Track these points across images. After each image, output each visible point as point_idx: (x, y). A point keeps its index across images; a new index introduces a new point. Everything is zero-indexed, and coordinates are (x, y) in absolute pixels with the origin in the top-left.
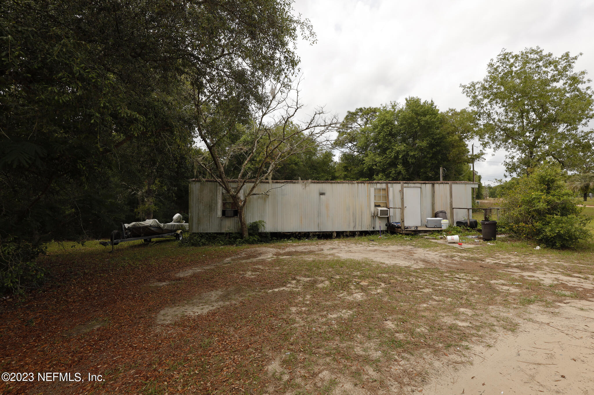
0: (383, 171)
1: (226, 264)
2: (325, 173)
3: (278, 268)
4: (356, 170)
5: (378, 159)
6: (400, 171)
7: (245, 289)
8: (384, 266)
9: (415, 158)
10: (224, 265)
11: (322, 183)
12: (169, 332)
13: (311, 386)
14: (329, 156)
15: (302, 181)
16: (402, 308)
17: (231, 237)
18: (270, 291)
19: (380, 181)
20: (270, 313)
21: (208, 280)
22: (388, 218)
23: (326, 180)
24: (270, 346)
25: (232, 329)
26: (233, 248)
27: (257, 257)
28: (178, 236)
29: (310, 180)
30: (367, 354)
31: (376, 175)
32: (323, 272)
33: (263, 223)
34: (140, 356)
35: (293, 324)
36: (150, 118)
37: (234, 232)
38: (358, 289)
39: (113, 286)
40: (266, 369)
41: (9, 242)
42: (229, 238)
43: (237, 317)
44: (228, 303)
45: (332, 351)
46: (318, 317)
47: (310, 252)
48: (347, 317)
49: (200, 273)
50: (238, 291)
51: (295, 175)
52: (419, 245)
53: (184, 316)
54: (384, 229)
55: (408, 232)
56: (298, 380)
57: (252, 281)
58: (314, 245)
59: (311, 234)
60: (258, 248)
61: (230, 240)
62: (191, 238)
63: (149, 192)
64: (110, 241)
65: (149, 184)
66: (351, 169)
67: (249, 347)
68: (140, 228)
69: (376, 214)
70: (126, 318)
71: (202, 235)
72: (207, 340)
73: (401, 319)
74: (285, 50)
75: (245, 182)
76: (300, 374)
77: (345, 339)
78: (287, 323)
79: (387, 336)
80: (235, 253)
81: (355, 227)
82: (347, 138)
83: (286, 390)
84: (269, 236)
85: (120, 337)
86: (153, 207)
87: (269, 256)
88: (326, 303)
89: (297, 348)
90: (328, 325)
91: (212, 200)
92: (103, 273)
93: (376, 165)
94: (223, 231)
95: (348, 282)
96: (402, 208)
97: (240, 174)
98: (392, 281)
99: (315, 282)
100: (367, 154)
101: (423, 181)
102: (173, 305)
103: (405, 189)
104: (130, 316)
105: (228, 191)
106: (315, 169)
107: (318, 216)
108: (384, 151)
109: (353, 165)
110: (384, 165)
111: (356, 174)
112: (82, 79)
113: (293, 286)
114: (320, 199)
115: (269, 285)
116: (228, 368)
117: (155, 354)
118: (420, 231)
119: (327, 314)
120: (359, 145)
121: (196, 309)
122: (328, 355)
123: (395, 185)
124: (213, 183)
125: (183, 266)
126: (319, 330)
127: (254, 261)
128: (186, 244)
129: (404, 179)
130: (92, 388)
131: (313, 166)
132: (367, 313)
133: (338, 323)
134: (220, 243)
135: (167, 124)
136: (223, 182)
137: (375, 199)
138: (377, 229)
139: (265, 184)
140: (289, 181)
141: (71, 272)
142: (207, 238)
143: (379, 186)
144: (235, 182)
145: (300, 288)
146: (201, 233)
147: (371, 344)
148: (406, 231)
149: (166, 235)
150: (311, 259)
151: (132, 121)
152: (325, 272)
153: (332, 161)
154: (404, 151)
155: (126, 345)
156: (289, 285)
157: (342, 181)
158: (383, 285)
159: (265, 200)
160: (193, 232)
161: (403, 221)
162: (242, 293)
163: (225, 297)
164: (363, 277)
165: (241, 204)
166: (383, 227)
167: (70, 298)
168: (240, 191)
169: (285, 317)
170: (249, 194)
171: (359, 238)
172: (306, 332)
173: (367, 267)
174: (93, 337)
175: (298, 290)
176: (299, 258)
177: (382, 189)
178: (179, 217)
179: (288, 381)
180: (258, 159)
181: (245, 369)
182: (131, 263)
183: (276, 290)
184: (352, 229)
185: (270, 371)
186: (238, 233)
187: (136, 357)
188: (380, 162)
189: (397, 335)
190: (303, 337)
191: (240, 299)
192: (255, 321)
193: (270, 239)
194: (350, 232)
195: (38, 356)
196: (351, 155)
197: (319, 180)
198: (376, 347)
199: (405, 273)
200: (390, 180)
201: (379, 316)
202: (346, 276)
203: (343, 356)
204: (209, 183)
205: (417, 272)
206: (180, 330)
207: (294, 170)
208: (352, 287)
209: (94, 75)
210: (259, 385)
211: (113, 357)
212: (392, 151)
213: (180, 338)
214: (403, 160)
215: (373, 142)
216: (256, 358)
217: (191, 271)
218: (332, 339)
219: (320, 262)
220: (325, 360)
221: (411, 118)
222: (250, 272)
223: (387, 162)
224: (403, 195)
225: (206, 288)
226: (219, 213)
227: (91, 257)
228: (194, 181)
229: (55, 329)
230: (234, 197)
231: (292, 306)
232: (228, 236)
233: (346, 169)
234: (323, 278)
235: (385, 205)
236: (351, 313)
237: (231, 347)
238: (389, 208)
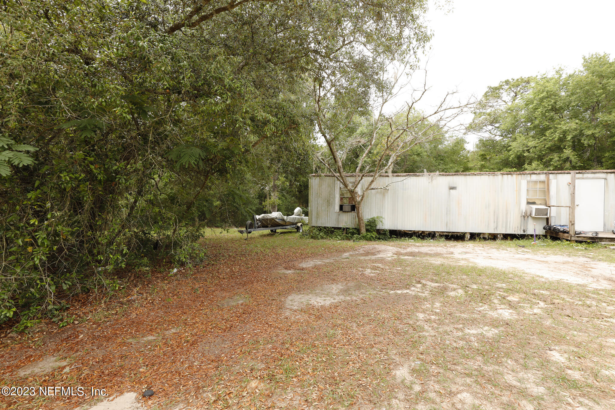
0: (540, 158)
1: (344, 259)
2: (454, 163)
3: (400, 269)
4: (498, 158)
5: (531, 144)
6: (568, 158)
7: (365, 286)
8: (543, 280)
9: (595, 138)
10: (343, 260)
11: (452, 175)
12: (297, 317)
13: (448, 405)
14: (459, 143)
15: (428, 174)
16: (575, 338)
17: (348, 232)
18: (392, 292)
19: (535, 172)
20: (395, 316)
21: (328, 273)
22: (547, 219)
23: (456, 172)
24: (397, 350)
25: (355, 325)
26: (350, 243)
27: (376, 255)
28: (298, 228)
29: (438, 173)
30: (523, 386)
31: (528, 164)
32: (455, 279)
33: (381, 219)
34: (275, 334)
35: (422, 332)
36: (279, 118)
37: (351, 227)
38: (504, 304)
39: (251, 269)
40: (393, 373)
41: (183, 226)
42: (347, 233)
43: (358, 314)
44: (348, 298)
45: (473, 372)
46: (452, 329)
47: (437, 255)
48: (492, 335)
49: (321, 265)
50: (358, 287)
51: (418, 167)
52: (601, 257)
53: (308, 304)
54: (541, 233)
55: (580, 239)
56: (432, 395)
57: (372, 279)
58: (441, 247)
59: (437, 234)
60: (376, 246)
61: (347, 236)
62: (310, 231)
63: (275, 187)
64: (245, 229)
65: (275, 180)
66: (490, 158)
67: (373, 346)
68: (267, 219)
69: (528, 214)
70: (262, 298)
71: (320, 229)
72: (332, 332)
73: (576, 352)
74: (416, 25)
75: (363, 176)
76: (434, 389)
77: (491, 361)
78: (414, 329)
79: (552, 371)
80: (352, 248)
81: (496, 228)
82: (486, 119)
83: (418, 401)
84: (388, 233)
85: (258, 314)
86: (278, 201)
87: (389, 255)
88: (461, 315)
89: (429, 359)
90: (467, 342)
91: (330, 195)
92: (242, 257)
93: (528, 151)
94: (341, 225)
95: (490, 294)
96: (572, 207)
97: (358, 168)
98: (556, 301)
99: (445, 289)
100: (516, 138)
101: (608, 169)
102: (299, 293)
103: (577, 181)
104: (265, 296)
105: (346, 186)
106: (441, 160)
107: (447, 214)
108: (542, 132)
109: (494, 152)
110: (541, 151)
111: (497, 163)
112: (230, 89)
113: (419, 290)
114: (449, 194)
115: (391, 286)
116: (354, 363)
117: (286, 335)
118: (601, 239)
119: (463, 327)
120: (502, 126)
121: (319, 300)
122: (469, 375)
123: (560, 176)
124: (331, 178)
125: (304, 257)
126: (455, 345)
127: (373, 259)
128: (306, 236)
129: (574, 168)
130: (241, 353)
131: (439, 156)
132: (520, 336)
133: (479, 341)
134: (337, 237)
135: (294, 123)
136: (341, 176)
137: (528, 195)
138: (530, 232)
139: (384, 178)
140: (412, 174)
141: (220, 254)
142: (325, 232)
143: (534, 177)
144: (353, 176)
145: (426, 294)
146: (319, 227)
147: (529, 375)
148: (578, 237)
149: (288, 227)
150: (439, 262)
151: (266, 122)
152: (457, 279)
153: (464, 149)
154: (576, 129)
155: (263, 321)
156: (413, 288)
157: (478, 172)
158: (542, 304)
159: (384, 195)
160: (312, 225)
161: (573, 224)
162: (363, 290)
163: (346, 291)
164: (512, 291)
165: (359, 199)
166: (540, 231)
167: (221, 275)
168: (358, 186)
169: (411, 322)
170: (367, 189)
171: (503, 242)
172: (438, 343)
173: (517, 279)
174: (238, 310)
175: (424, 295)
176: (425, 259)
177: (540, 182)
178: (299, 210)
179: (419, 392)
180: (375, 152)
181: (371, 368)
182: (262, 250)
183: (399, 292)
184: (492, 231)
185: (398, 376)
186: (355, 229)
187: (271, 333)
188: (535, 147)
189: (569, 372)
190: (435, 348)
191: (361, 296)
192: (378, 320)
193: (389, 236)
194: (490, 234)
195: (203, 318)
196: (491, 140)
197: (446, 172)
198: (537, 381)
199: (578, 293)
200: (550, 170)
201: (538, 343)
202: (486, 287)
203: (489, 380)
204: (327, 177)
205: (599, 294)
206: (306, 317)
207: (416, 162)
208: (496, 301)
209: (238, 85)
210: (387, 389)
211: (254, 330)
212: (556, 132)
213: (307, 324)
214: (574, 142)
215: (525, 122)
216: (382, 360)
217: (312, 262)
218: (472, 358)
219: (450, 267)
220: (464, 380)
221: (591, 83)
222: (369, 269)
223: (546, 146)
224: (574, 189)
225: (327, 281)
226: (337, 208)
227: (232, 243)
228: (314, 176)
229: (212, 298)
230: (351, 192)
231: (419, 312)
232: (345, 232)
233: (483, 157)
234: (455, 286)
235: (543, 202)
236: (497, 332)
237: (355, 343)
238: (549, 207)
